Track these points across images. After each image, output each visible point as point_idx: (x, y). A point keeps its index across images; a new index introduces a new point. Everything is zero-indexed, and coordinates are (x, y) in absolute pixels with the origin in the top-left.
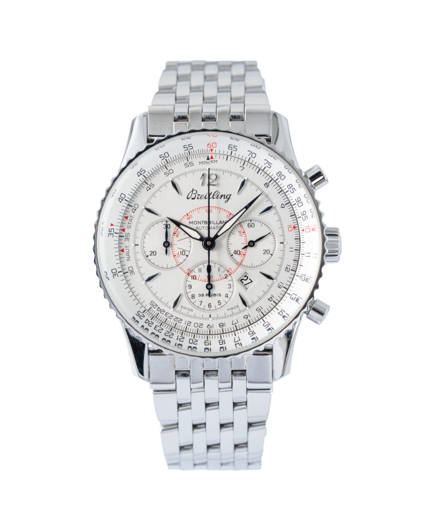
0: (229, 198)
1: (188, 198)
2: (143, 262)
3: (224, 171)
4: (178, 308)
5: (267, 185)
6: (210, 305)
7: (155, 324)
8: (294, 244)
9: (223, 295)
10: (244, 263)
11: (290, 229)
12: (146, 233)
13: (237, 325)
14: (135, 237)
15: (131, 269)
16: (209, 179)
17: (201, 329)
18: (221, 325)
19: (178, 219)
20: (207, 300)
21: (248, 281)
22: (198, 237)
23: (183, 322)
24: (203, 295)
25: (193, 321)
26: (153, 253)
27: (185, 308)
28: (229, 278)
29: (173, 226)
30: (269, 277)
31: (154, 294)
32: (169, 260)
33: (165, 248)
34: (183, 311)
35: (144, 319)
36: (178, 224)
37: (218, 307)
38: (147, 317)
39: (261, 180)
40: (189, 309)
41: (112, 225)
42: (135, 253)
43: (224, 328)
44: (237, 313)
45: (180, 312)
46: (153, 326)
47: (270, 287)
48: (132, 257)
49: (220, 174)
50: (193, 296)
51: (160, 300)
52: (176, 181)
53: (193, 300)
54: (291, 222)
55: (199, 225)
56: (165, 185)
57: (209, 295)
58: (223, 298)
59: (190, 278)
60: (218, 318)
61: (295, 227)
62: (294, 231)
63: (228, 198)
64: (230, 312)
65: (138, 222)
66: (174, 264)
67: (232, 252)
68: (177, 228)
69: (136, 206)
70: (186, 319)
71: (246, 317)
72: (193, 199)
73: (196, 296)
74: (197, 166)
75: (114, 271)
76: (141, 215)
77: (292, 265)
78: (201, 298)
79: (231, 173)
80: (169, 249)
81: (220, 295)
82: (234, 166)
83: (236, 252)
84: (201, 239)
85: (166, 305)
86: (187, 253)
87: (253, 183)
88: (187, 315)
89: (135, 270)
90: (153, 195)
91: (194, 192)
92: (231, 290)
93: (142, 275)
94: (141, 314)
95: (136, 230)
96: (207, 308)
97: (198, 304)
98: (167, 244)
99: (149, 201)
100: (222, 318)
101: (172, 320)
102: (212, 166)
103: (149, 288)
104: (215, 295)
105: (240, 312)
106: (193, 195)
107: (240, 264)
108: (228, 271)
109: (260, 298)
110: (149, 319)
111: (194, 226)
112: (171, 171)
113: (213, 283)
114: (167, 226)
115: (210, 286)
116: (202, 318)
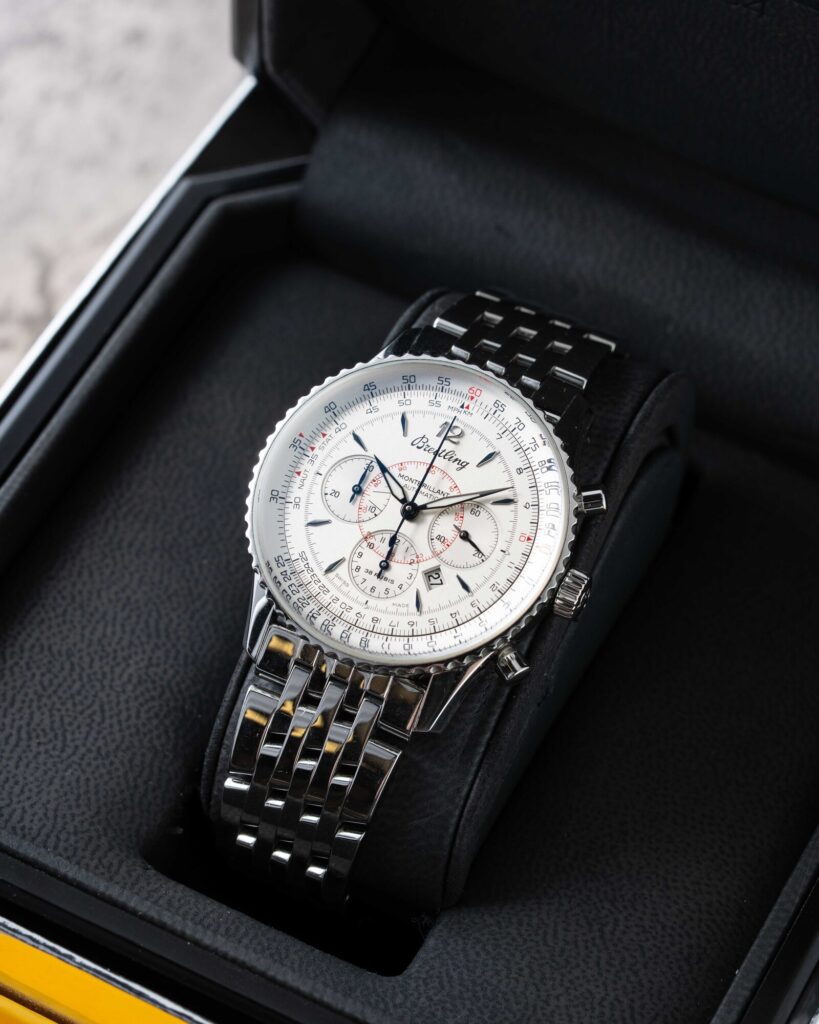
0: (464, 467)
1: (412, 444)
2: (316, 498)
3: (474, 430)
4: (331, 575)
5: (520, 471)
6: (373, 589)
7: (293, 581)
8: (518, 560)
9: (397, 584)
10: (442, 555)
11: (523, 539)
12: (338, 463)
13: (395, 629)
14: (323, 464)
15: (297, 500)
16: (449, 431)
17: (348, 614)
18: (375, 620)
19: (387, 464)
20: (373, 580)
21: (438, 581)
22: (401, 497)
23: (329, 595)
24: (371, 573)
25: (342, 599)
26: (335, 493)
27: (340, 578)
28: (415, 566)
29: (377, 470)
30: (465, 587)
31: (311, 545)
32: (352, 511)
33: (352, 493)
34: (336, 581)
35: (282, 569)
36: (384, 469)
37: (382, 595)
38: (286, 568)
39: (515, 461)
40: (344, 582)
41: (301, 435)
42: (313, 483)
43: (377, 625)
44: (402, 614)
45: (331, 581)
46: (289, 583)
47: (461, 600)
48: (306, 488)
49: (468, 432)
50: (358, 569)
51: (314, 554)
52: (409, 417)
53: (355, 574)
54: (528, 530)
55: (409, 483)
56: (392, 415)
57: (379, 576)
58: (393, 588)
59: (365, 544)
60: (375, 609)
61: (529, 539)
62: (526, 543)
63: (463, 465)
64: (394, 609)
65: (336, 446)
66: (355, 519)
67: (435, 535)
68: (381, 475)
69: (343, 426)
70: (334, 592)
71: (411, 624)
72: (419, 448)
73: (362, 570)
74: (443, 409)
75: (275, 493)
76: (344, 439)
77: (502, 584)
78: (367, 576)
79: (482, 436)
80: (359, 498)
81: (392, 582)
82: (490, 429)
83: (439, 538)
84: (404, 501)
85: (319, 564)
86: (377, 512)
87: (503, 461)
88: (338, 588)
89: (302, 504)
90: (371, 422)
91: (425, 440)
92: (410, 582)
93: (307, 514)
94: (281, 561)
95: (329, 455)
96: (368, 591)
97: (359, 580)
98: (358, 491)
99: (362, 427)
100: (381, 611)
101: (317, 587)
102: (462, 417)
103: (308, 535)
104: (386, 579)
105: (408, 614)
106: (420, 444)
107: (436, 554)
108: (417, 557)
109: (441, 608)
110: (289, 573)
111: (402, 482)
112: (408, 402)
113: (392, 564)
114: (369, 468)
115: (385, 566)
116: (356, 600)
